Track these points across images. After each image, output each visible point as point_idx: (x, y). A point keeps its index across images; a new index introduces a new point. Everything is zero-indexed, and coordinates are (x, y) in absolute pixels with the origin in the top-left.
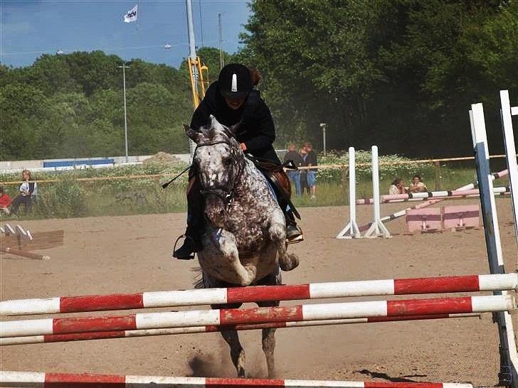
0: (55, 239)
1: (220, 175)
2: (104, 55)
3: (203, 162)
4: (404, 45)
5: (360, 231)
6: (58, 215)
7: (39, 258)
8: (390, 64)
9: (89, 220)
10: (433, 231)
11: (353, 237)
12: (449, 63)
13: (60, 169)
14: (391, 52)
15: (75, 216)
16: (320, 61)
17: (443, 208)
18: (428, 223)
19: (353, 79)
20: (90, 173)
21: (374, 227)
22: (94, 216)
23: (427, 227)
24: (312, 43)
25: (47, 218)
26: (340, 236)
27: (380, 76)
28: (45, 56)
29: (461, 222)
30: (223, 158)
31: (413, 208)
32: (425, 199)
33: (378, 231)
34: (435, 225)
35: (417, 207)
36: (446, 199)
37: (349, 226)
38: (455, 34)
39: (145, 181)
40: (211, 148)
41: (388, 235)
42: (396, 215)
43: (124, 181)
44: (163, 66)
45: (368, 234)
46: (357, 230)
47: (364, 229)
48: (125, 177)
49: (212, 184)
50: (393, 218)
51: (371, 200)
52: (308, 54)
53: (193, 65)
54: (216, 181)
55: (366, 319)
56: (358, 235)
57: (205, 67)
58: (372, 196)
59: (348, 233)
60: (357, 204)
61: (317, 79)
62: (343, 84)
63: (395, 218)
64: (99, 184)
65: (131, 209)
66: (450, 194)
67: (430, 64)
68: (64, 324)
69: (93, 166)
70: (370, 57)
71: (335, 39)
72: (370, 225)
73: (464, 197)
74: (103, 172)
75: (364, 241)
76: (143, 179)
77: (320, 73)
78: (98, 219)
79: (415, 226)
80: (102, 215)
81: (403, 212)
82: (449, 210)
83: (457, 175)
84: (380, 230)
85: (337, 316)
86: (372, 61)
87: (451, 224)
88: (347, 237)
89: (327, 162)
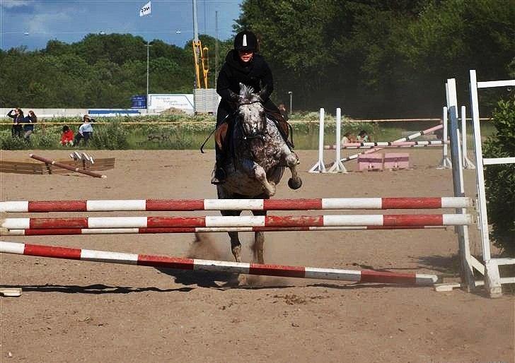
0: (109, 163)
1: (259, 124)
2: (132, 37)
3: (246, 115)
4: (351, 38)
5: (326, 167)
6: (107, 147)
7: (99, 176)
8: (341, 52)
9: (130, 152)
10: (377, 170)
11: (321, 172)
12: (382, 53)
13: (107, 115)
14: (341, 43)
15: (120, 148)
16: (288, 48)
17: (384, 155)
18: (374, 164)
19: (313, 61)
20: (127, 119)
21: (336, 165)
22: (133, 149)
23: (372, 167)
24: (283, 35)
25: (99, 149)
26: (311, 171)
27: (332, 59)
28: (92, 35)
29: (396, 164)
30: (260, 112)
31: (363, 153)
32: (372, 147)
33: (338, 169)
34: (377, 165)
35: (366, 153)
36: (386, 148)
37: (318, 164)
38: (387, 33)
39: (166, 127)
40: (251, 106)
41: (345, 171)
42: (351, 158)
43: (152, 125)
44: (174, 46)
45: (331, 170)
46: (324, 166)
47: (328, 166)
48: (153, 123)
49: (254, 131)
50: (348, 160)
51: (334, 147)
52: (279, 42)
53: (196, 46)
54: (256, 128)
55: (366, 227)
56: (324, 171)
57: (206, 48)
58: (335, 143)
59: (317, 169)
60: (324, 149)
61: (286, 61)
62: (306, 64)
63: (349, 159)
64: (133, 127)
65: (159, 146)
66: (389, 144)
67: (369, 53)
68: (155, 221)
69: (130, 114)
70: (326, 46)
71: (301, 32)
72: (332, 164)
73: (399, 147)
74: (137, 119)
75: (328, 175)
76: (165, 125)
77: (288, 56)
78: (136, 152)
79: (364, 165)
80: (138, 148)
81: (356, 156)
82: (388, 156)
83: (386, 132)
84: (340, 168)
85: (338, 224)
86: (327, 49)
87: (389, 165)
88: (316, 172)
89: (295, 119)
